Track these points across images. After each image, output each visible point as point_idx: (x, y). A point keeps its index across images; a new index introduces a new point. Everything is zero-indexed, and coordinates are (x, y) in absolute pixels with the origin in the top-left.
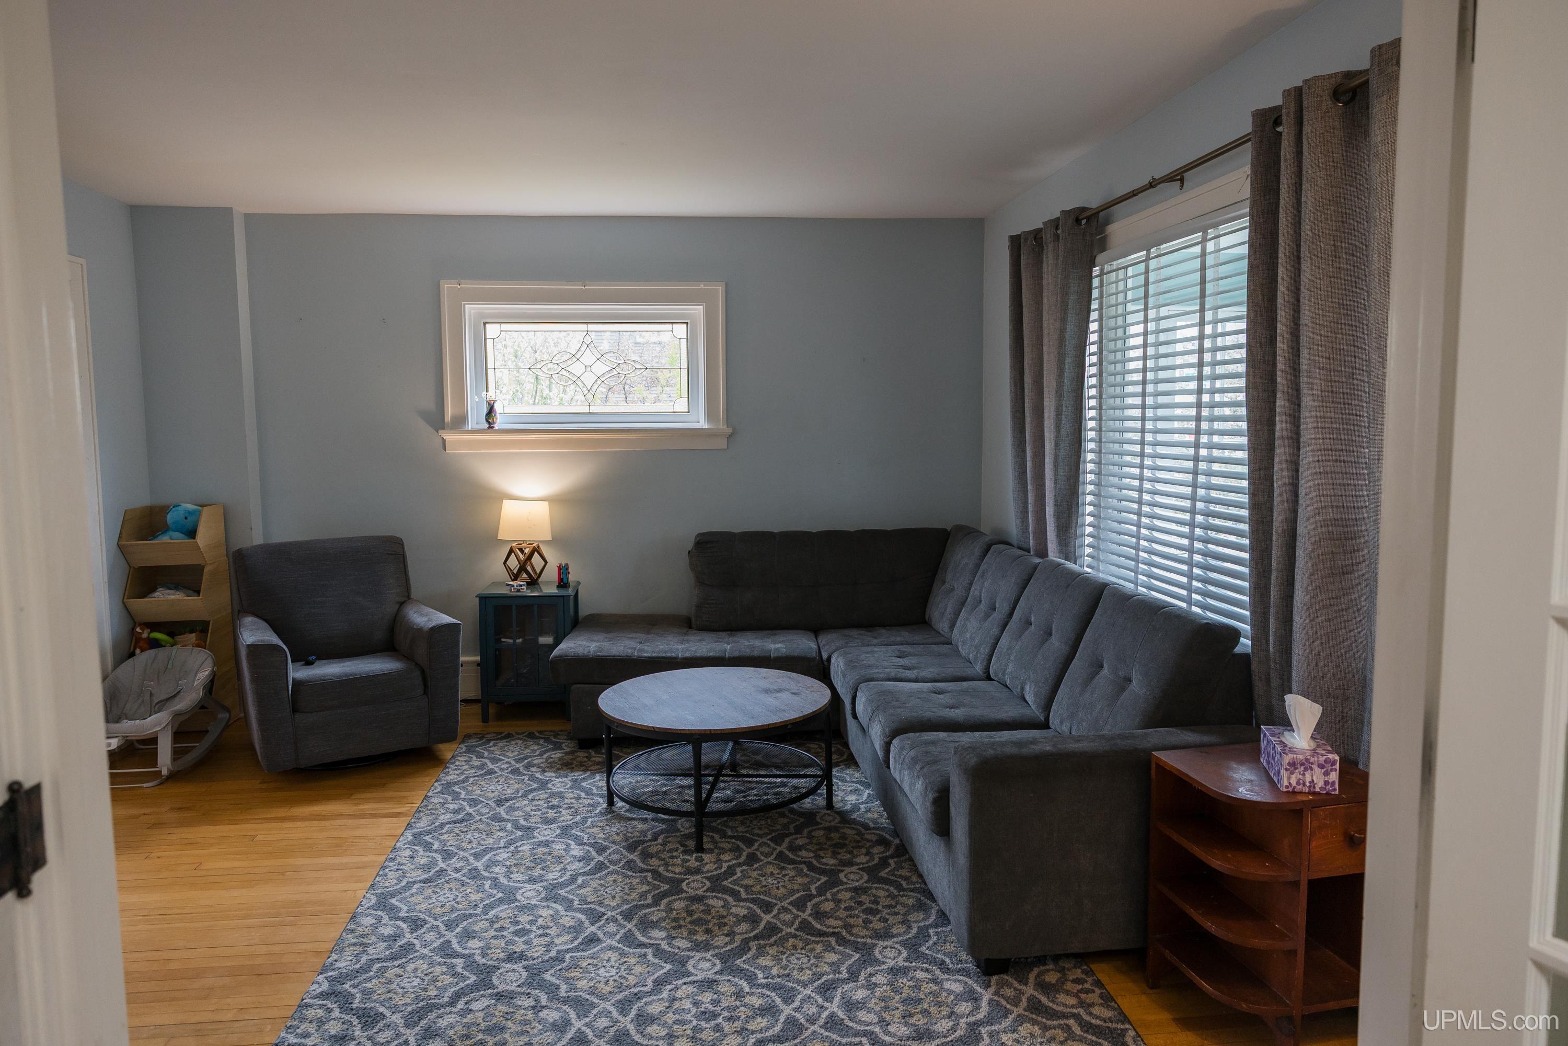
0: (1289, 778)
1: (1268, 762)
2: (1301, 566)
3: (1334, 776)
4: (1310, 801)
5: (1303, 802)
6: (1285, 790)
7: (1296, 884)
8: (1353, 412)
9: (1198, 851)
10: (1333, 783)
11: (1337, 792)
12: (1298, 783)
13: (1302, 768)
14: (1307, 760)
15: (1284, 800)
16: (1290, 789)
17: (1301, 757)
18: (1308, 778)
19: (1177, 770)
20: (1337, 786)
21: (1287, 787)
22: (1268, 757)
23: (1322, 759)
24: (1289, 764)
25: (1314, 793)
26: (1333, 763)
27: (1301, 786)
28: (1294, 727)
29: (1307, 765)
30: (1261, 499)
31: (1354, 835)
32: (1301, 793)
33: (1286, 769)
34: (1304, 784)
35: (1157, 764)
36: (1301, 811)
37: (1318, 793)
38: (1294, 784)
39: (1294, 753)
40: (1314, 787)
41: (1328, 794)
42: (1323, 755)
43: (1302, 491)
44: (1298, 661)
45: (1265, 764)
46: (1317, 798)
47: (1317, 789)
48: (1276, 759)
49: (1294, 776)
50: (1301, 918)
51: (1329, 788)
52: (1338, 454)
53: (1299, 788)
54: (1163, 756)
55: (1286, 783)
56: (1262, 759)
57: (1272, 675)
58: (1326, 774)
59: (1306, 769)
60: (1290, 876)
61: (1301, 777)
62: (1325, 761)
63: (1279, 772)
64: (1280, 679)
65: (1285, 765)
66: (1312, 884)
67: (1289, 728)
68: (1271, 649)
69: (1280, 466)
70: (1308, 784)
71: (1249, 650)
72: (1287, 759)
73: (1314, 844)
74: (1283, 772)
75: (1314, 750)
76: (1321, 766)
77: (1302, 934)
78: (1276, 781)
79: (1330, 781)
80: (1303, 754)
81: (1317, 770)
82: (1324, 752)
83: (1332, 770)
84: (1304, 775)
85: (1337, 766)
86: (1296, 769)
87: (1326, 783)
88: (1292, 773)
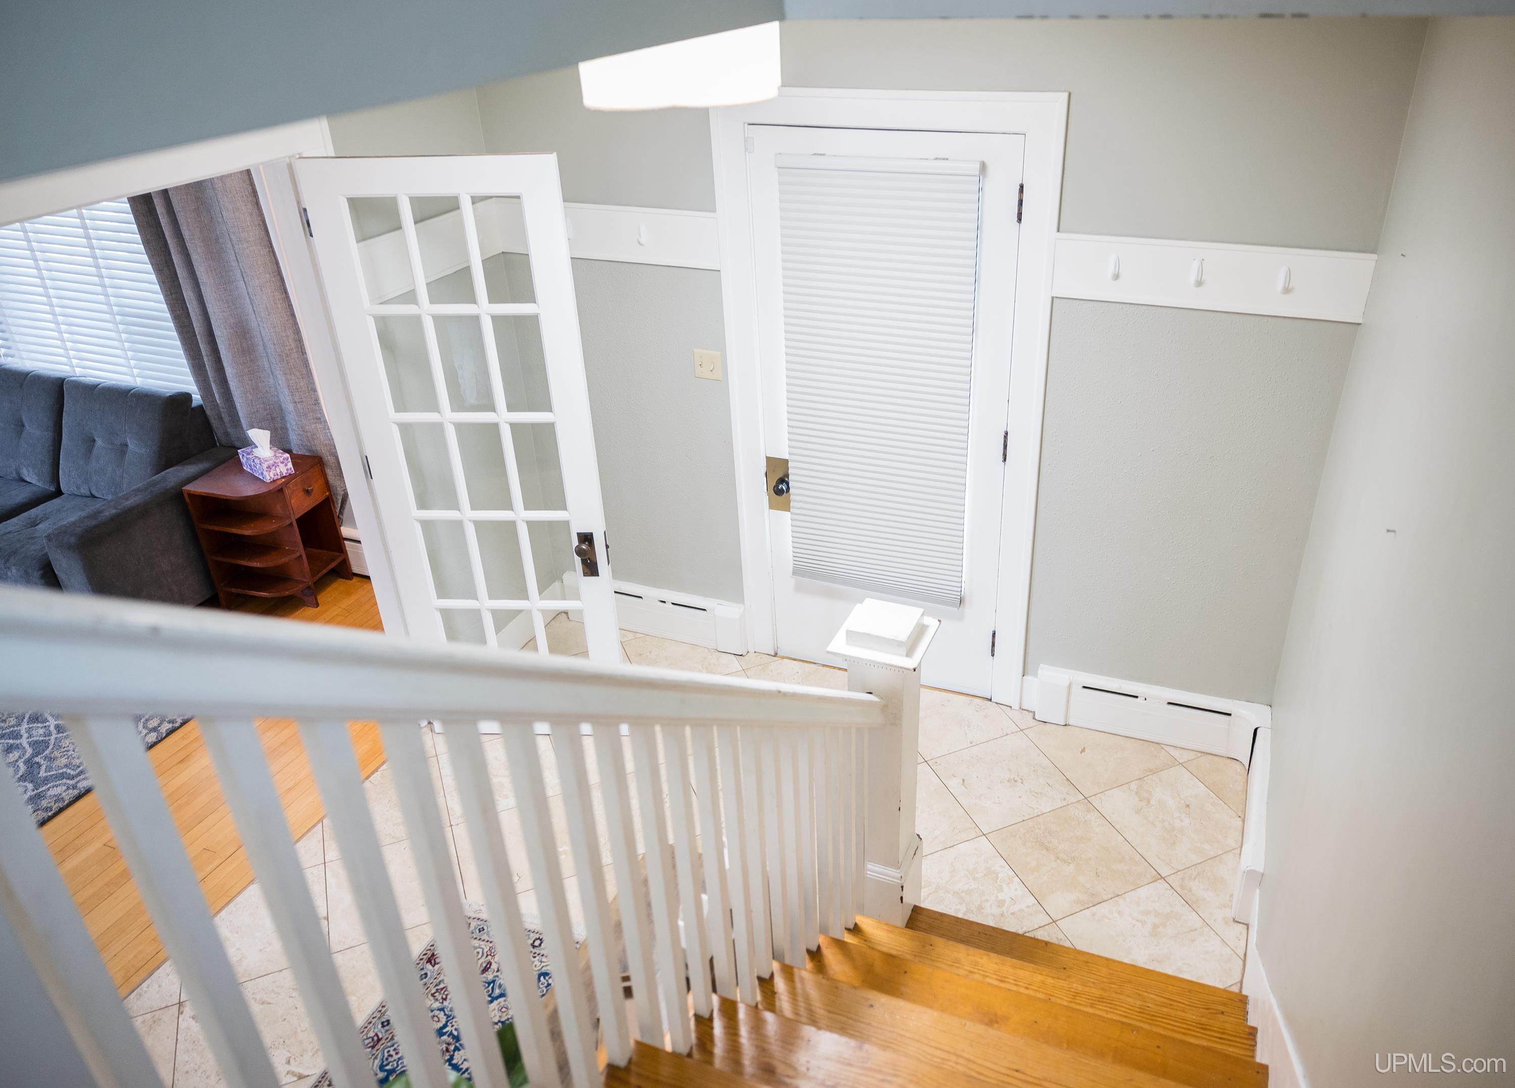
0: (269, 475)
1: (252, 469)
2: (225, 353)
3: (290, 465)
4: (284, 482)
5: (281, 484)
6: (269, 481)
7: (291, 524)
8: (225, 261)
9: (235, 531)
10: (291, 469)
11: (294, 472)
12: (274, 475)
13: (274, 467)
14: (274, 462)
15: (272, 487)
16: (272, 480)
17: (271, 462)
18: (278, 471)
19: (204, 493)
20: (293, 469)
21: (270, 479)
22: (251, 467)
23: (281, 459)
24: (267, 468)
25: (284, 477)
26: (287, 459)
27: (276, 476)
28: (257, 445)
29: (275, 465)
30: (178, 312)
31: (308, 489)
32: (278, 479)
33: (267, 471)
34: (277, 475)
35: (188, 494)
36: (282, 489)
37: (285, 476)
38: (272, 476)
39: (266, 461)
40: (283, 474)
41: (290, 475)
42: (281, 457)
43: (210, 310)
44: (241, 406)
45: (249, 470)
46: (286, 479)
47: (284, 475)
48: (257, 467)
49: (271, 473)
50: (298, 538)
51: (289, 471)
52: (225, 286)
53: (275, 478)
54: (191, 488)
55: (269, 478)
56: (245, 468)
57: (223, 416)
58: (286, 465)
59: (276, 467)
60: (288, 522)
61: (275, 472)
62: (284, 459)
63: (262, 474)
64: (229, 416)
65: (265, 469)
66: (298, 521)
67: (253, 446)
68: (218, 401)
69: (188, 294)
70: (279, 474)
71: (201, 402)
72: (265, 466)
73: (292, 502)
74: (265, 473)
75: (275, 455)
76: (282, 463)
77: (301, 546)
78: (262, 478)
79: (289, 468)
80: (271, 460)
81: (282, 466)
82: (280, 455)
83: (288, 462)
84: (276, 470)
85: (290, 459)
86: (271, 469)
87: (287, 470)
88: (270, 472)
